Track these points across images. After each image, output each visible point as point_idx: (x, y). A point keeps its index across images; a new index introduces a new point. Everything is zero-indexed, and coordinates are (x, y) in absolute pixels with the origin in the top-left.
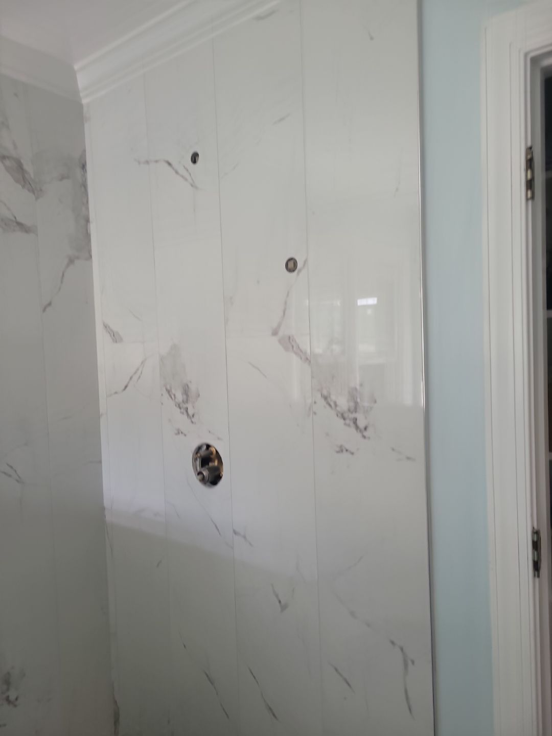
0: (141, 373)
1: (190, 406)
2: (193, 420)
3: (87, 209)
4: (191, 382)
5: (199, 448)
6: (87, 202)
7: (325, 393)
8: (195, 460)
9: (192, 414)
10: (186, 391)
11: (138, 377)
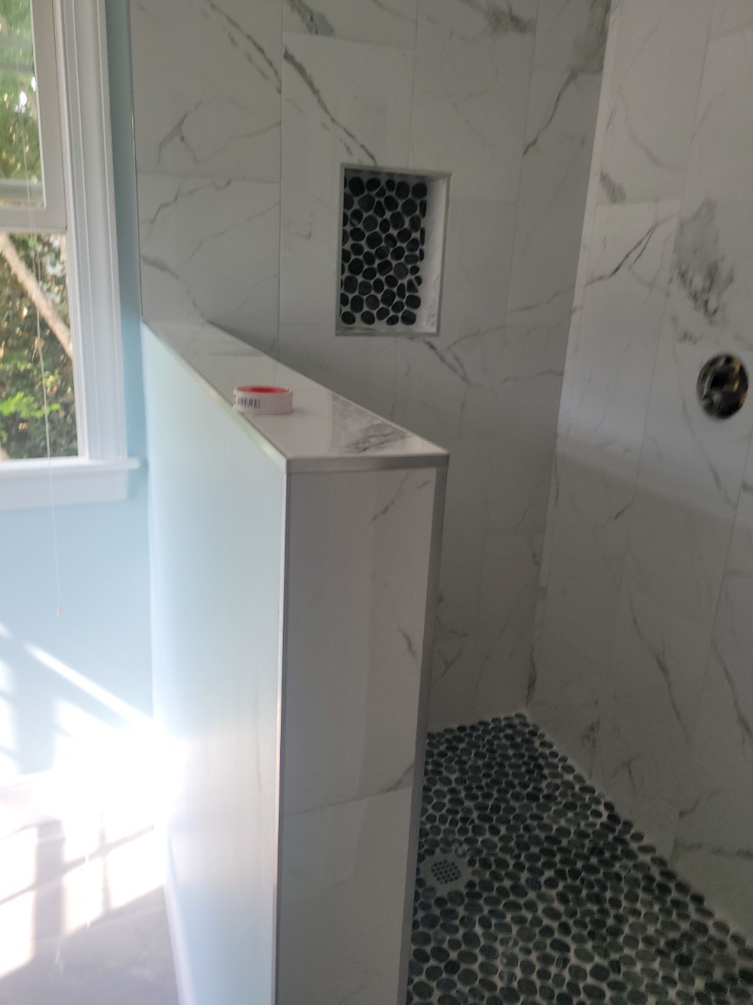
0: (645, 248)
1: (712, 297)
2: (713, 318)
4: (722, 259)
5: (713, 362)
8: (703, 377)
9: (714, 309)
10: (712, 274)
11: (638, 254)
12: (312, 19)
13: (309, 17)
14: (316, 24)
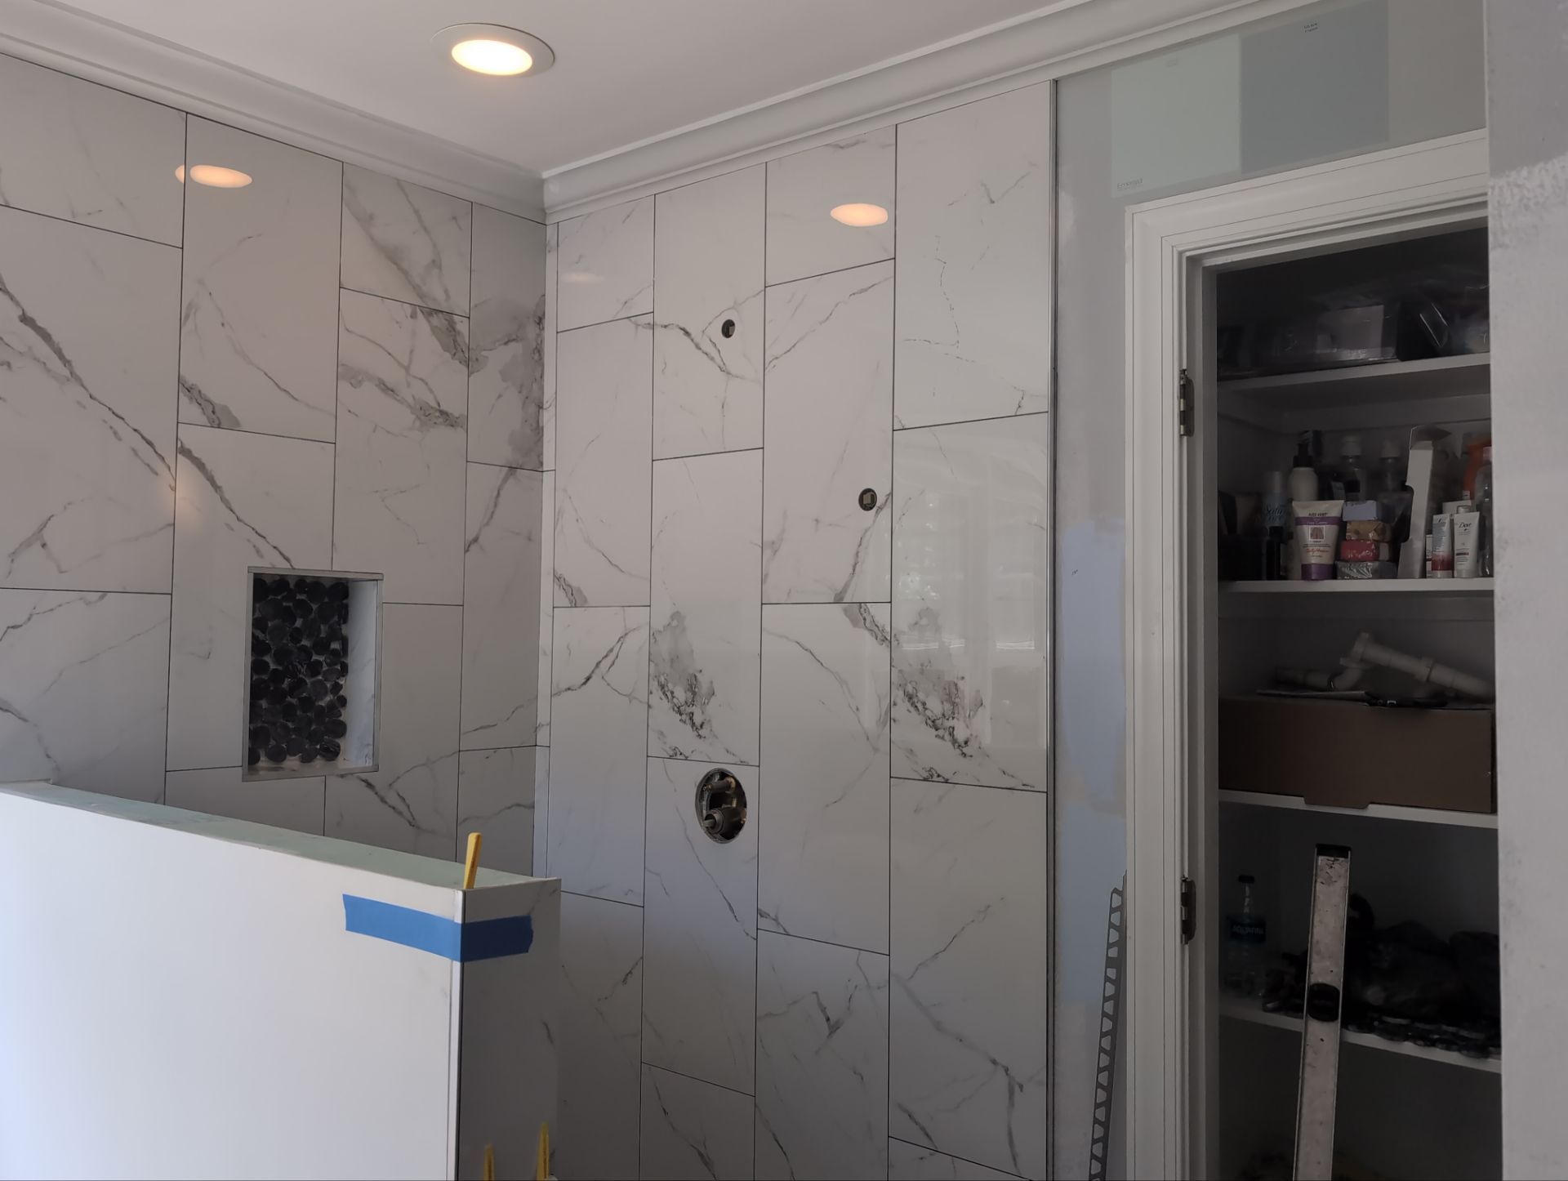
0: (617, 657)
1: (696, 710)
2: (700, 732)
3: (542, 388)
4: (701, 671)
5: (708, 778)
6: (542, 377)
7: (910, 689)
8: (700, 796)
9: (700, 723)
10: (692, 687)
11: (610, 663)
12: (213, 412)
13: (211, 409)
14: (217, 417)
